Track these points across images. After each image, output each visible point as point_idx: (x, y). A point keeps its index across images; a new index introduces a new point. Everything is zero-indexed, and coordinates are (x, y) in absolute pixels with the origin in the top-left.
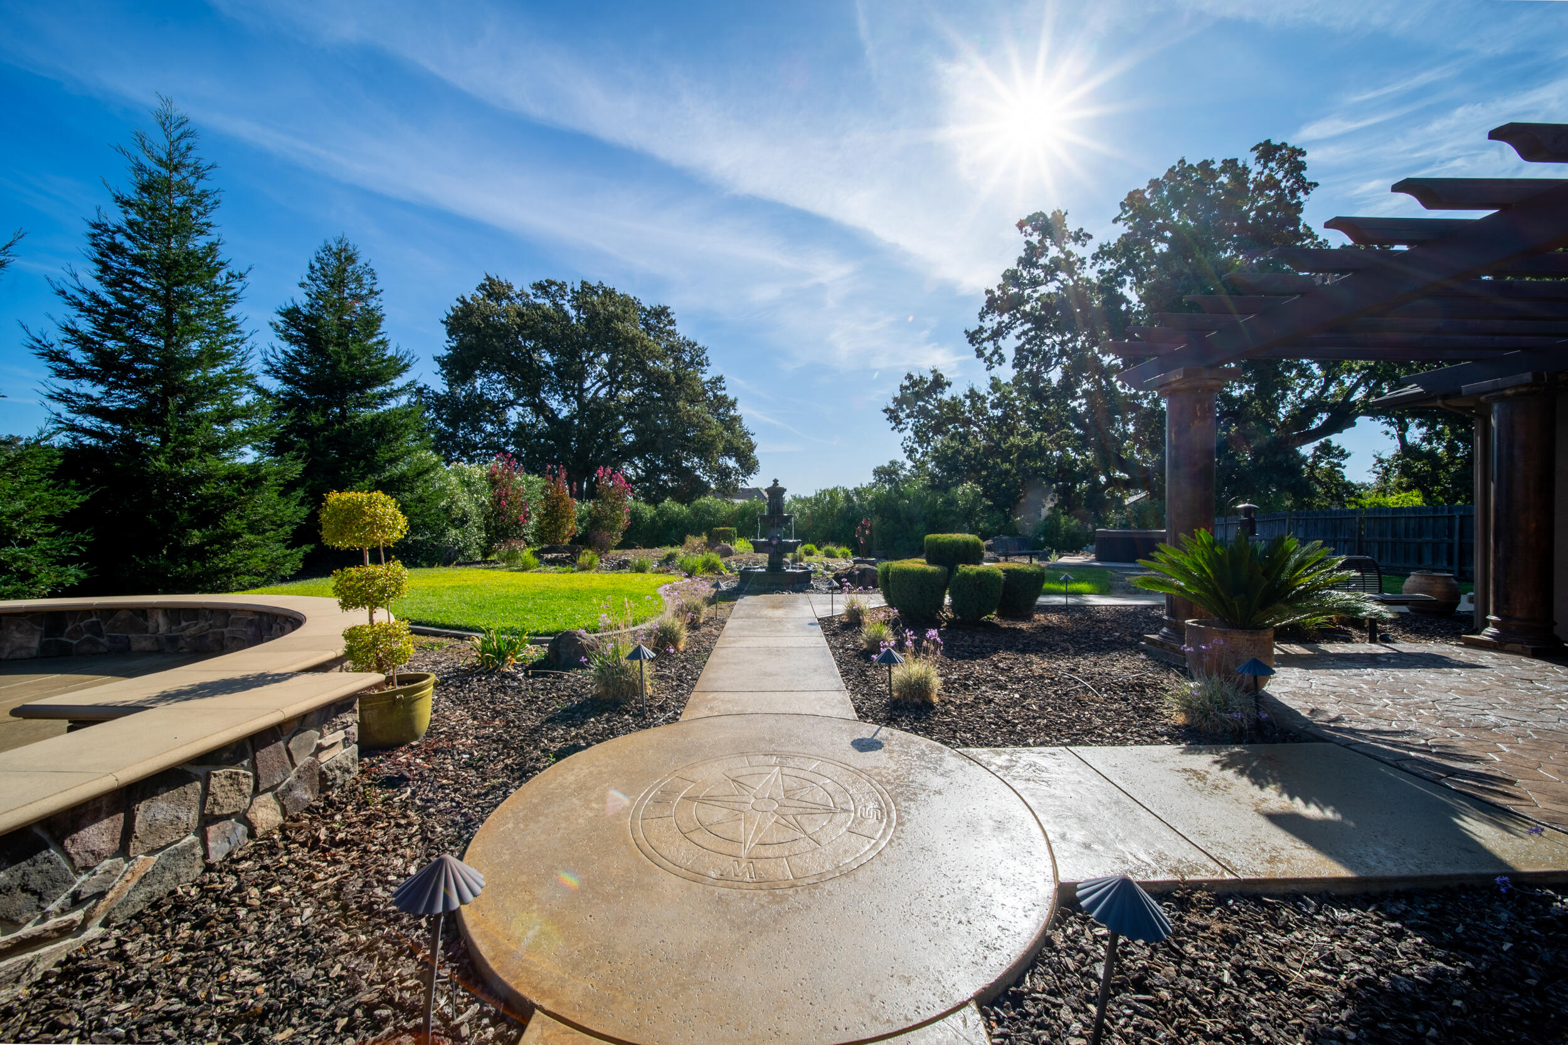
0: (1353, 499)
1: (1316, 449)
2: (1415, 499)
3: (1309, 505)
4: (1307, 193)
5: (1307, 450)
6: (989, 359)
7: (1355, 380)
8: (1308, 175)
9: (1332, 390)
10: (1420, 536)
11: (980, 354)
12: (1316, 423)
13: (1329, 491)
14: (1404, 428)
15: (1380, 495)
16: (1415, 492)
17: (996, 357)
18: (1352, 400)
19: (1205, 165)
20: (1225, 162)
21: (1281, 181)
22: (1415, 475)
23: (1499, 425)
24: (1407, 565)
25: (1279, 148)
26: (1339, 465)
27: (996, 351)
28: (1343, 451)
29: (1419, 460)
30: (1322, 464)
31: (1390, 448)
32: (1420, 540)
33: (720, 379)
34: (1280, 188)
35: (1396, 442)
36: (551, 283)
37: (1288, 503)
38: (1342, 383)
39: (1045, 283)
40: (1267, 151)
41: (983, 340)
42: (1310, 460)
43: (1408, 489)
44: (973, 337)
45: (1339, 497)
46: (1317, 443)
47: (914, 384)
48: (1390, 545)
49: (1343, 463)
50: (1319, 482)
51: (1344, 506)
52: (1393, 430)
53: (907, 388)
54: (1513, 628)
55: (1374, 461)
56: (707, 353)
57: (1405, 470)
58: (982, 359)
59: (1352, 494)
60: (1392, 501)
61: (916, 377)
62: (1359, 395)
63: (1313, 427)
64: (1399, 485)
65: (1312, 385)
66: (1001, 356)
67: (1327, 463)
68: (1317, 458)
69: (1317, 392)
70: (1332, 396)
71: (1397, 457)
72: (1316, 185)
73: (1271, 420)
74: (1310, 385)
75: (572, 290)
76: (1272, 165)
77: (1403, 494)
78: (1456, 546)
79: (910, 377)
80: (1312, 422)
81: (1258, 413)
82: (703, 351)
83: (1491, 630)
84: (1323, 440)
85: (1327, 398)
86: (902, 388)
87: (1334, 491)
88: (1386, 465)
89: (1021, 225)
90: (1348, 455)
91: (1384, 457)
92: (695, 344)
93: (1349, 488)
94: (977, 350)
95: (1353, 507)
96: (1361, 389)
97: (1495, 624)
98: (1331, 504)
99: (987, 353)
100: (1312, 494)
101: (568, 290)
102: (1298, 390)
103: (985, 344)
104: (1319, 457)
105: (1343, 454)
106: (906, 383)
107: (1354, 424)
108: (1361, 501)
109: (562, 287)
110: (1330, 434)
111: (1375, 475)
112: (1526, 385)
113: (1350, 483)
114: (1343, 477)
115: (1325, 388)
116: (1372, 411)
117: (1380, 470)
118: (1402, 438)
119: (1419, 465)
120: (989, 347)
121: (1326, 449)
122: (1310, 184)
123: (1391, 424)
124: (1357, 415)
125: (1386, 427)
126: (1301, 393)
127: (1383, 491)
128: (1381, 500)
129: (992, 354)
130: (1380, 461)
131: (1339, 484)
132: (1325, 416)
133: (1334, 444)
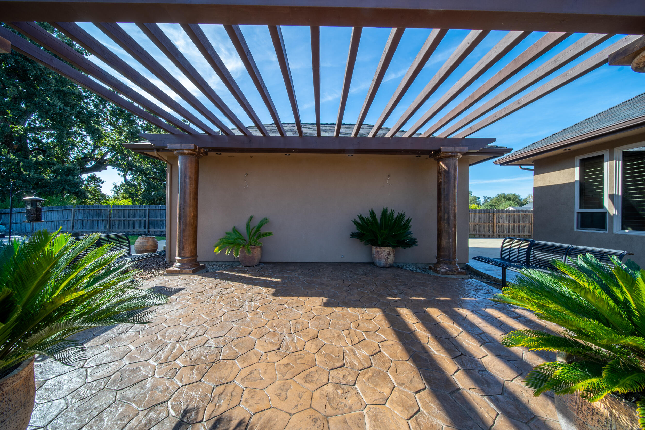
0: (105, 201)
1: (89, 177)
2: (128, 202)
3: (85, 203)
5: (85, 176)
7: (107, 150)
9: (97, 152)
10: (134, 218)
12: (89, 165)
13: (95, 196)
14: (126, 174)
15: (116, 200)
16: (128, 200)
18: (105, 158)
22: (130, 193)
23: (181, 167)
24: (129, 230)
26: (99, 186)
28: (101, 180)
29: (131, 187)
30: (91, 185)
31: (120, 181)
32: (134, 219)
35: (123, 179)
37: (74, 201)
38: (101, 150)
42: (85, 182)
43: (126, 198)
45: (99, 200)
46: (89, 175)
48: (122, 221)
49: (101, 185)
50: (90, 192)
51: (101, 204)
52: (122, 174)
54: (185, 262)
55: (113, 186)
57: (126, 191)
59: (104, 199)
60: (120, 202)
62: (108, 157)
63: (88, 167)
64: (123, 197)
65: (87, 148)
67: (94, 185)
68: (89, 182)
69: (90, 151)
70: (97, 155)
71: (123, 185)
73: (65, 160)
74: (86, 147)
77: (124, 200)
78: (147, 221)
80: (87, 164)
81: (57, 153)
83: (177, 264)
84: (92, 173)
85: (94, 155)
87: (97, 197)
88: (118, 188)
90: (103, 182)
91: (117, 185)
93: (104, 197)
95: (105, 204)
96: (109, 154)
97: (179, 261)
98: (95, 203)
100: (87, 198)
102: (80, 148)
104: (90, 181)
105: (101, 182)
107: (106, 169)
108: (108, 202)
110: (96, 171)
111: (113, 192)
112: (191, 150)
113: (104, 194)
114: (101, 191)
115: (93, 151)
116: (113, 164)
117: (116, 190)
118: (125, 178)
119: (131, 189)
121: (93, 178)
123: (121, 171)
124: (108, 165)
125: (119, 172)
126: (82, 150)
127: (117, 199)
128: (116, 202)
130: (116, 186)
131: (99, 195)
132: (93, 163)
133: (97, 177)
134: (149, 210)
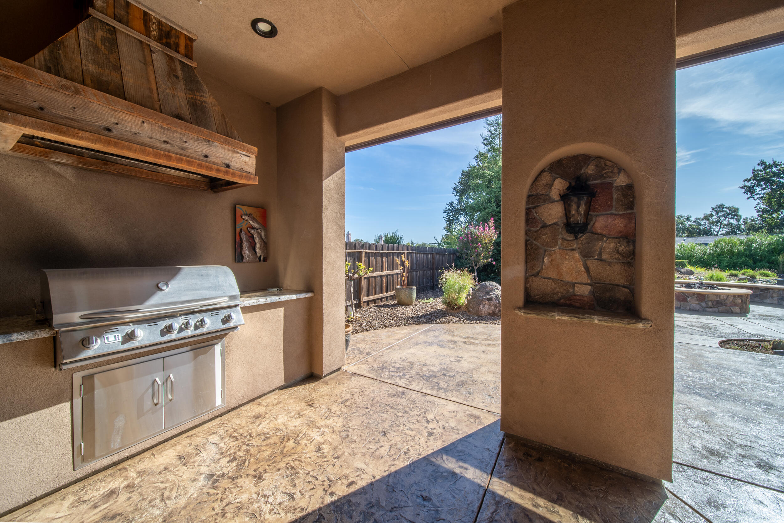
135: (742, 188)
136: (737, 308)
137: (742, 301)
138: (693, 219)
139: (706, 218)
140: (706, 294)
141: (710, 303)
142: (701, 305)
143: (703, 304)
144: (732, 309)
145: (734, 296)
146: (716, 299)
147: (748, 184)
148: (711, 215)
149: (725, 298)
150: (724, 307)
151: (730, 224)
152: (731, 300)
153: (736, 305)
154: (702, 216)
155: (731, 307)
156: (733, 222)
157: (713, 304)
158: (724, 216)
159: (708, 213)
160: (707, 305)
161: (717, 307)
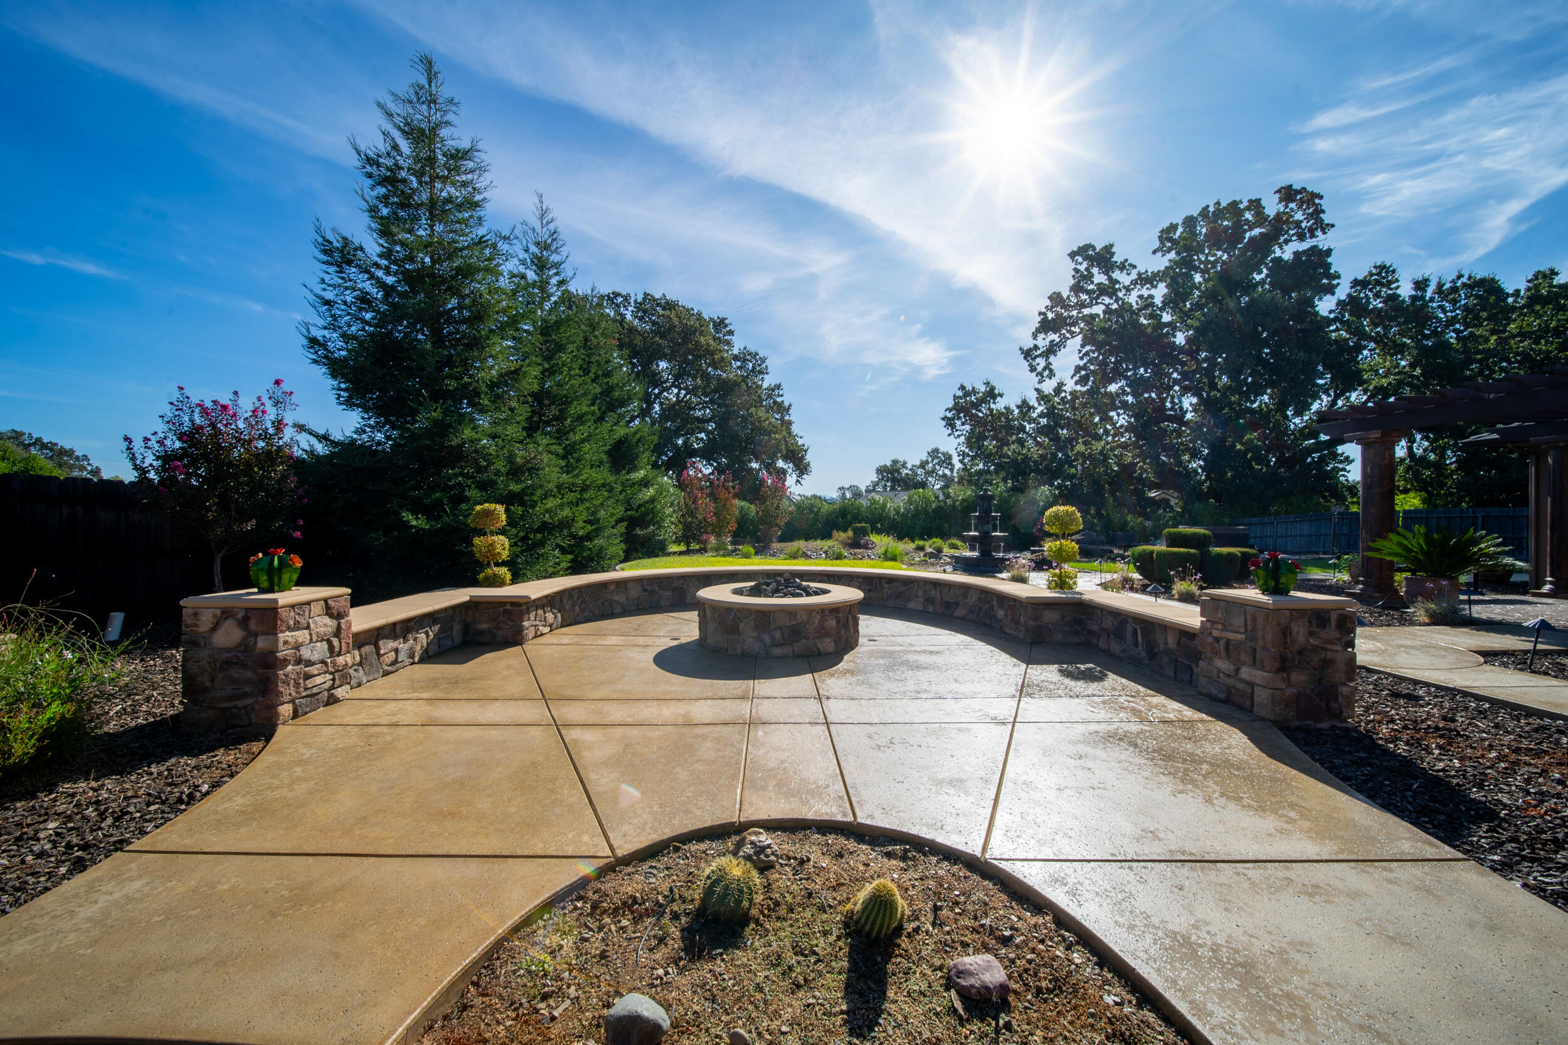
4: (1324, 233)
6: (1040, 374)
7: (1363, 396)
8: (1326, 218)
9: (1340, 403)
11: (1033, 369)
14: (1413, 442)
17: (1046, 373)
19: (1234, 204)
20: (1250, 201)
21: (1301, 222)
22: (1423, 480)
25: (1299, 192)
26: (1344, 470)
27: (1048, 367)
28: (1347, 458)
33: (778, 387)
34: (1300, 227)
36: (617, 295)
38: (1350, 398)
39: (1090, 305)
40: (1288, 194)
41: (1037, 357)
44: (1028, 354)
47: (967, 394)
49: (1348, 468)
53: (961, 398)
56: (768, 362)
57: (1416, 476)
58: (1034, 374)
61: (969, 388)
65: (1320, 400)
66: (1051, 371)
69: (1324, 405)
72: (1333, 226)
75: (635, 301)
76: (1292, 205)
79: (962, 388)
82: (763, 360)
86: (955, 397)
89: (1072, 255)
90: (1354, 461)
92: (757, 354)
94: (1031, 365)
97: (1551, 583)
99: (1039, 368)
101: (632, 301)
103: (1038, 360)
105: (1348, 460)
106: (960, 393)
109: (626, 298)
114: (1347, 480)
118: (1408, 448)
120: (1041, 363)
121: (1332, 456)
122: (1327, 225)
129: (1044, 369)
131: (1344, 487)
134: (1483, 517)
135: (943, 419)
136: (828, 640)
137: (838, 622)
138: (909, 466)
139: (923, 465)
140: (770, 612)
141: (778, 635)
142: (762, 640)
143: (766, 637)
144: (819, 645)
145: (823, 610)
146: (788, 624)
147: (949, 415)
148: (927, 462)
149: (805, 617)
150: (805, 641)
151: (945, 475)
152: (817, 621)
153: (827, 635)
154: (918, 463)
155: (817, 641)
156: (947, 472)
157: (783, 638)
158: (938, 464)
159: (924, 459)
160: (773, 638)
161: (791, 644)
